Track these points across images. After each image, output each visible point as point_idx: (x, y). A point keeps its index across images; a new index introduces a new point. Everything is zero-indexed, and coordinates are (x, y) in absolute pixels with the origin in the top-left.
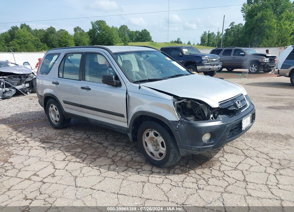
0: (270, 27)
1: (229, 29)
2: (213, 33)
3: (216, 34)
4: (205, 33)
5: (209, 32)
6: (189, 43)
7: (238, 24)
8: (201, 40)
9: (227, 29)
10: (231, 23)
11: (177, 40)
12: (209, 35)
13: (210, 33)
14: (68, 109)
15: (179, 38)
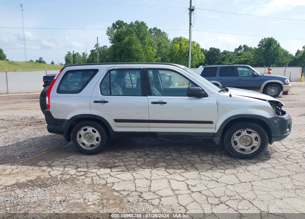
0: (137, 51)
1: (95, 51)
2: (78, 54)
3: (82, 55)
4: (69, 53)
5: (73, 52)
6: (52, 63)
7: (103, 46)
8: (66, 60)
9: (93, 50)
10: (96, 45)
11: (39, 60)
12: (74, 55)
13: (75, 53)
14: (117, 128)
15: (41, 58)
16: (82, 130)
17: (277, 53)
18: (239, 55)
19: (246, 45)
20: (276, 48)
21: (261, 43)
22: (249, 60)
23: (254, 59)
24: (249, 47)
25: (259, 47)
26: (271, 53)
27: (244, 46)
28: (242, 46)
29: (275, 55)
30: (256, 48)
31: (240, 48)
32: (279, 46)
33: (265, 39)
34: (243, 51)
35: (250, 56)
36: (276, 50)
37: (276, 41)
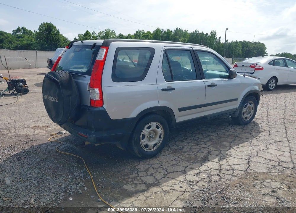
16: (145, 129)
17: (58, 39)
18: (19, 37)
19: (24, 27)
20: (56, 34)
21: (41, 27)
22: (32, 44)
23: (37, 43)
24: (28, 30)
25: (39, 31)
26: (53, 39)
27: (23, 28)
28: (21, 28)
29: (57, 41)
30: (36, 32)
31: (18, 30)
32: (58, 32)
33: (44, 24)
34: (22, 33)
35: (32, 39)
36: (57, 36)
37: (55, 27)
